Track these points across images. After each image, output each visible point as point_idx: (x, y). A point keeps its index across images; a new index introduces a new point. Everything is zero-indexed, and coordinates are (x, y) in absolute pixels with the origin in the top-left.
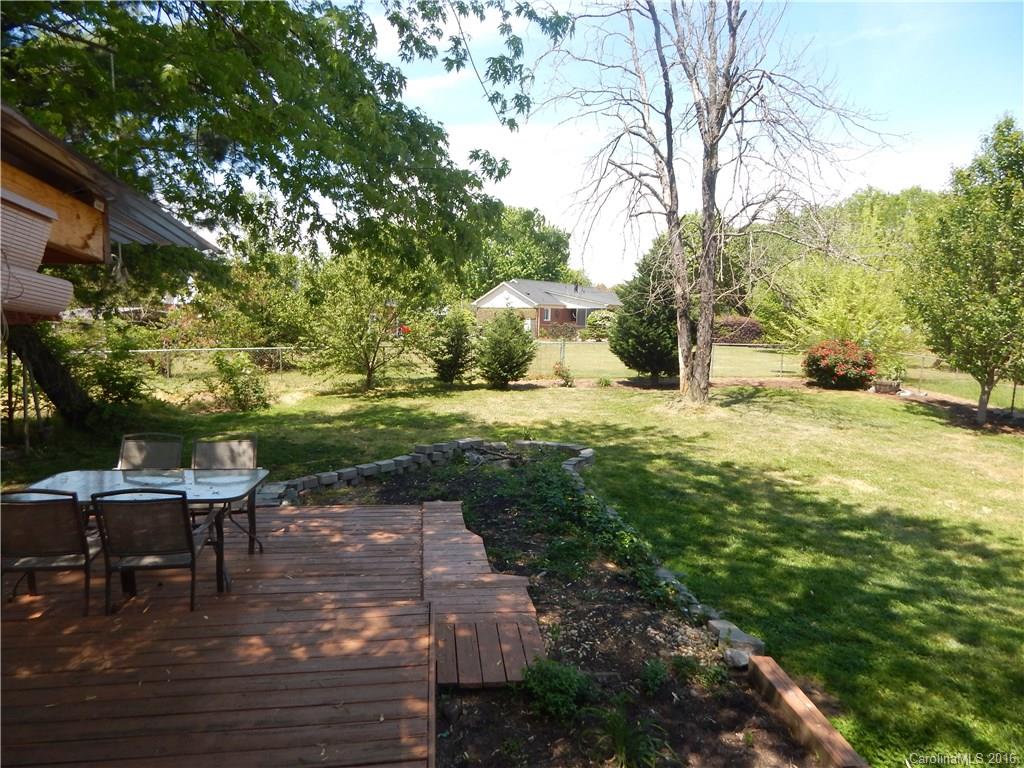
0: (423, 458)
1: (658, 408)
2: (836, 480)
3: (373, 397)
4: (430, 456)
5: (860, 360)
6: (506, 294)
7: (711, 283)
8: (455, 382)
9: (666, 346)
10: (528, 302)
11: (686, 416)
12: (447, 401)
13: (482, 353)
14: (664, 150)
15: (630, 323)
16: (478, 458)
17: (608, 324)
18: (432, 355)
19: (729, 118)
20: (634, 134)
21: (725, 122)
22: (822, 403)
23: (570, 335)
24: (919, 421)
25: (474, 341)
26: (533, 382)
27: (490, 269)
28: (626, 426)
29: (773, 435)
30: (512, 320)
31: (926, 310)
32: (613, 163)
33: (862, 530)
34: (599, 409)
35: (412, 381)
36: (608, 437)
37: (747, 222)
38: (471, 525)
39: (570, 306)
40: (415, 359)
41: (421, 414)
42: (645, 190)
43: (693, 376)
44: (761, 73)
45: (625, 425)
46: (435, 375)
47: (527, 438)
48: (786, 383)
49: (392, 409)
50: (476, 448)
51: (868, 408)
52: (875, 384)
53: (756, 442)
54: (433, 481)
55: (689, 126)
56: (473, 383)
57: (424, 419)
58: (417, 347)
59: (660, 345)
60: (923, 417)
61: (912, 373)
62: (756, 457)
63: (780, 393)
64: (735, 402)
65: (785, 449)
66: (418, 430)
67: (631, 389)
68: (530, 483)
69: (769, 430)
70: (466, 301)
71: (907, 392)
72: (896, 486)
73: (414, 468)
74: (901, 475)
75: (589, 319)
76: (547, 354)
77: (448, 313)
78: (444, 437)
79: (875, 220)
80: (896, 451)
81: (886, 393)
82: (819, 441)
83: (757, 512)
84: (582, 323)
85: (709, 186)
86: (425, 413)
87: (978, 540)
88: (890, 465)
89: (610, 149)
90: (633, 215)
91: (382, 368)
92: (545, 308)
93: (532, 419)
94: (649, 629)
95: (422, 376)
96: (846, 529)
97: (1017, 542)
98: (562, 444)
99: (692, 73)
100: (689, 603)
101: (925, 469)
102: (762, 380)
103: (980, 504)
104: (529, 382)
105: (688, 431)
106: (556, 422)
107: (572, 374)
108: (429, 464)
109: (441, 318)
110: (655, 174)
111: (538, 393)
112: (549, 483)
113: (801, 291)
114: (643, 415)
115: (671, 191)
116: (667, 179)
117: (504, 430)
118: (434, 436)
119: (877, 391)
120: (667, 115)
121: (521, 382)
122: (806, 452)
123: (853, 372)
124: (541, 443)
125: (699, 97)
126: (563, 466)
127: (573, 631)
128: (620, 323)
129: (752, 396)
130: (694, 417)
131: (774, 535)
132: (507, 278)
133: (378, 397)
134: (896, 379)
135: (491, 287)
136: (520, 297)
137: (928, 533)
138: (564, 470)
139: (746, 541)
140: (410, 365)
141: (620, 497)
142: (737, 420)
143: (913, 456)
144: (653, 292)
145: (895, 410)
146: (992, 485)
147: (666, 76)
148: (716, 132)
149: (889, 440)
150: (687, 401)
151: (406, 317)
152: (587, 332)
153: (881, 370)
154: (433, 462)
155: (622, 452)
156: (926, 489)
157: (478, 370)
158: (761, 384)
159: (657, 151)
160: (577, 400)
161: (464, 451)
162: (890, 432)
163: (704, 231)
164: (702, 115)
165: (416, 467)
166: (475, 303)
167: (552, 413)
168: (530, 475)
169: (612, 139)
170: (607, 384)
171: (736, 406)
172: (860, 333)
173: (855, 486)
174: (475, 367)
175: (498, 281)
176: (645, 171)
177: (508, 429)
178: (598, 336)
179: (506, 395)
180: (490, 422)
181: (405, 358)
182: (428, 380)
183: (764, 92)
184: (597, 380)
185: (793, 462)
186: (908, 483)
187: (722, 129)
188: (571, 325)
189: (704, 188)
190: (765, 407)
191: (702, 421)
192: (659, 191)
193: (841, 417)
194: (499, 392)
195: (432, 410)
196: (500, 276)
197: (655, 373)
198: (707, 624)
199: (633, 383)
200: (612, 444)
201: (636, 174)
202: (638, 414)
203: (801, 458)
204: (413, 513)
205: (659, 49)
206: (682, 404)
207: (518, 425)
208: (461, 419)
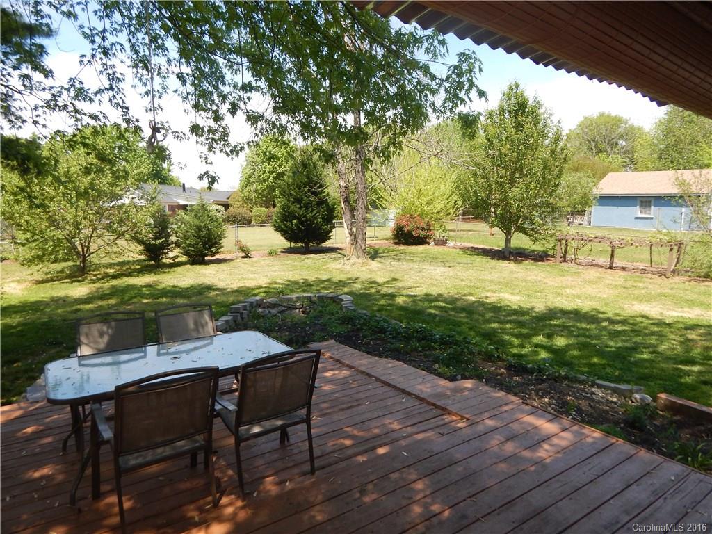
0: (239, 316)
1: (335, 266)
4: (241, 314)
5: (425, 226)
7: (363, 178)
18: (146, 240)
43: (357, 242)
52: (434, 240)
56: (176, 261)
71: (451, 244)
81: (441, 245)
107: (250, 249)
108: (241, 321)
119: (435, 245)
123: (422, 234)
153: (435, 231)
154: (243, 319)
157: (179, 250)
161: (253, 308)
171: (377, 260)
190: (394, 259)
194: (203, 266)
197: (307, 244)
199: (289, 251)
206: (351, 261)
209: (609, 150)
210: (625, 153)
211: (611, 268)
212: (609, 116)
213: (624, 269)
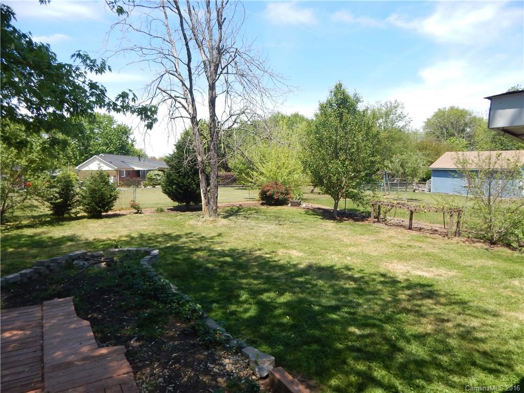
0: (42, 269)
1: (192, 222)
2: (284, 251)
3: (4, 230)
4: (48, 267)
5: (284, 191)
6: (97, 162)
7: (216, 155)
8: (66, 215)
9: (193, 189)
10: (111, 167)
11: (207, 225)
12: (60, 228)
13: (84, 198)
14: (188, 84)
15: (173, 176)
16: (84, 264)
17: (159, 178)
18: (48, 200)
19: (221, 70)
20: (171, 74)
21: (219, 72)
22: (270, 213)
23: (137, 185)
24: (311, 218)
25: (78, 190)
26: (118, 212)
27: (86, 148)
28: (176, 234)
29: (251, 231)
30: (102, 177)
31: (311, 167)
32: (160, 89)
33: (302, 276)
34: (159, 225)
35: (34, 217)
36: (166, 241)
37: (232, 124)
38: (81, 312)
39: (136, 169)
40: (36, 203)
41: (42, 238)
42: (178, 105)
43: (209, 204)
44: (235, 50)
45: (175, 232)
46: (51, 212)
47: (116, 247)
48: (251, 204)
49: (19, 237)
50: (83, 257)
51: (289, 214)
52: (291, 202)
53: (243, 236)
54: (51, 284)
55: (200, 73)
56: (78, 215)
57: (43, 241)
58: (37, 195)
59: (190, 188)
60: (313, 216)
61: (305, 196)
62: (245, 244)
63: (250, 209)
64: (231, 215)
65: (258, 238)
66: (39, 249)
67: (175, 212)
68: (121, 276)
69: (249, 229)
70: (71, 167)
71: (304, 205)
72: (311, 251)
73: (36, 276)
74: (311, 245)
75: (148, 175)
76: (125, 196)
77: (58, 174)
78: (59, 252)
79: (285, 127)
80: (306, 234)
81: (295, 206)
82: (273, 232)
83: (252, 274)
84: (144, 177)
85: (212, 104)
86: (44, 237)
87: (350, 273)
88: (305, 241)
89: (158, 82)
90: (172, 118)
91: (10, 211)
92: (122, 170)
93: (118, 235)
94: (209, 364)
95: (41, 214)
96: (295, 277)
97: (365, 272)
98: (139, 249)
99: (201, 45)
100: (228, 340)
101: (319, 241)
102: (241, 203)
103: (346, 256)
104: (115, 212)
105: (209, 233)
106: (135, 235)
107: (141, 207)
108: (47, 272)
109: (54, 177)
110: (183, 97)
111: (121, 218)
112: (133, 275)
113: (256, 159)
114: (184, 227)
115: (193, 106)
116: (190, 100)
117: (101, 243)
118: (51, 252)
119: (292, 206)
120: (189, 66)
121: (110, 213)
122: (268, 238)
123: (281, 197)
124: (126, 249)
125: (205, 58)
126: (141, 263)
127: (161, 380)
128: (167, 177)
129: (237, 211)
130: (211, 225)
131: (263, 286)
132: (97, 153)
133: (8, 229)
134: (299, 199)
135: (87, 158)
136: (106, 164)
137: (329, 273)
138: (142, 265)
139: (250, 292)
140: (32, 207)
141: (178, 277)
142: (233, 225)
143: (313, 235)
144: (186, 160)
145: (301, 213)
146: (347, 246)
147: (187, 45)
148: (214, 77)
149: (302, 229)
150: (207, 217)
151: (27, 177)
152: (147, 182)
153: (292, 195)
154: (51, 271)
155: (176, 249)
156: (323, 251)
157: (81, 207)
158: (240, 205)
159: (184, 84)
160: (145, 221)
161: (73, 260)
162: (301, 225)
163: (211, 128)
164: (207, 68)
165: (38, 275)
166: (77, 168)
167: (130, 230)
168: (121, 271)
169: (159, 76)
170: (162, 211)
171: (231, 218)
172: (283, 179)
173: (294, 253)
174: (79, 205)
175: (92, 155)
176: (178, 95)
177: (103, 243)
178: (154, 184)
179: (101, 221)
180: (91, 239)
181: (28, 202)
182: (46, 215)
183: (237, 59)
184: (156, 209)
185: (263, 245)
186: (315, 249)
187: (217, 76)
188: (138, 179)
189: (209, 105)
190: (245, 217)
191: (215, 227)
192: (186, 106)
193: (280, 219)
194: (96, 220)
195: (50, 235)
196: (93, 152)
197: (188, 203)
198: (241, 352)
199: (176, 209)
200: (168, 245)
201: (173, 96)
202: (182, 226)
203: (266, 242)
204: (36, 312)
205: (183, 30)
206: (204, 218)
207: (110, 240)
208: (71, 239)
209: (456, 134)
210: (469, 137)
211: (410, 228)
212: (457, 110)
213: (420, 229)
